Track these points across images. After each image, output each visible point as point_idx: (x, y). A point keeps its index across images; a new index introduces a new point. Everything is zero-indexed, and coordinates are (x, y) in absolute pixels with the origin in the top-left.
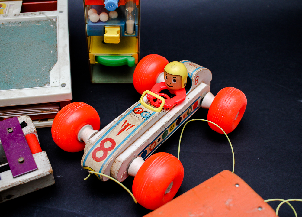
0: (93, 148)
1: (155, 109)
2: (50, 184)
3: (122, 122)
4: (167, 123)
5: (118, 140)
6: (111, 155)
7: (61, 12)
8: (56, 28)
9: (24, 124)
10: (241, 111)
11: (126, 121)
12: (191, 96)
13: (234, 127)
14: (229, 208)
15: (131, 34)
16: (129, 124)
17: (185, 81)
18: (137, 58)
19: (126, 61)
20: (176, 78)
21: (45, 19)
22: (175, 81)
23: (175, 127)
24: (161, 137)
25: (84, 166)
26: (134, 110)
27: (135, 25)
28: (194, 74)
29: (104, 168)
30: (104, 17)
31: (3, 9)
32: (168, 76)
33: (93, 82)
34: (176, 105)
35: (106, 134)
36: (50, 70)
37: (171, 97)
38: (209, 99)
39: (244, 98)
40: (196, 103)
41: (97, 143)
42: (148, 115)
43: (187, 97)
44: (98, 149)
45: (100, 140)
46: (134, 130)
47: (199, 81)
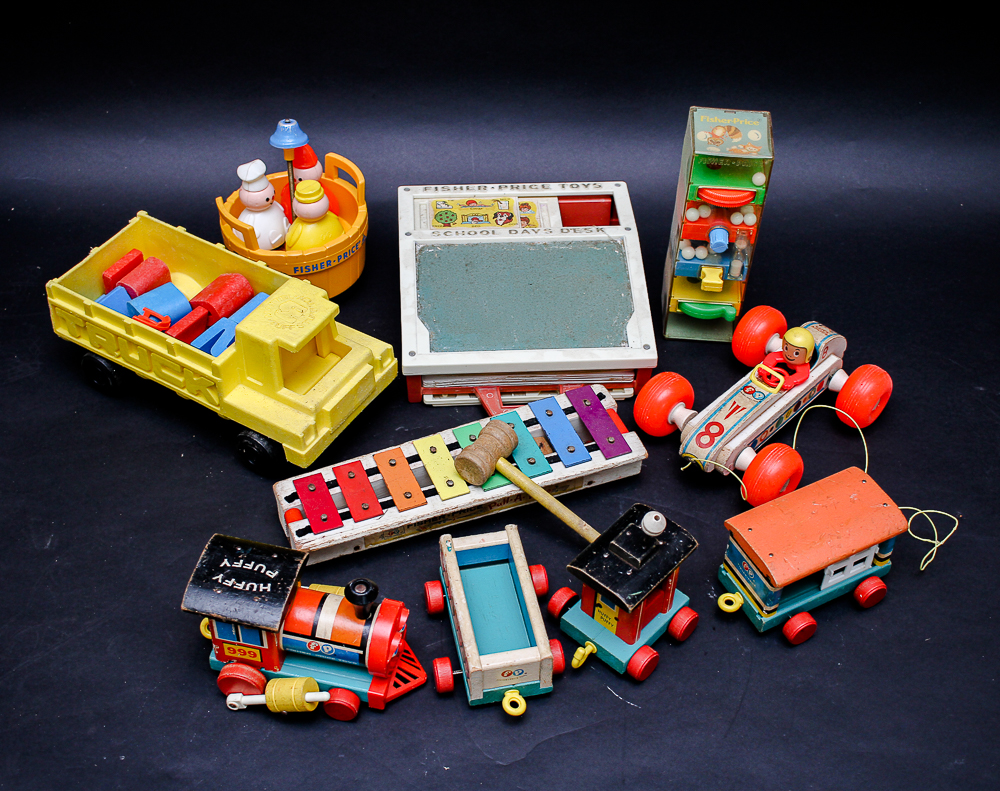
0: (696, 432)
1: (771, 389)
2: (635, 473)
3: (730, 403)
4: (784, 408)
5: (727, 424)
6: (719, 441)
7: (628, 229)
8: (624, 255)
9: (601, 396)
10: (882, 398)
11: (735, 403)
12: (816, 374)
13: (872, 419)
14: (853, 502)
15: (736, 278)
16: (738, 407)
17: (810, 355)
18: (739, 308)
19: (724, 312)
20: (798, 350)
21: (606, 239)
22: (797, 354)
23: (793, 414)
24: (774, 425)
25: (684, 453)
26: (745, 388)
27: (743, 267)
28: (823, 345)
29: (711, 456)
30: (701, 252)
31: (534, 213)
32: (789, 346)
33: (666, 336)
34: (796, 385)
35: (711, 416)
36: (625, 324)
37: (790, 374)
38: (840, 379)
39: (888, 382)
40: (822, 383)
41: (701, 426)
42: (762, 396)
43: (811, 375)
44: (702, 434)
45: (704, 423)
46: (746, 414)
47: (828, 353)
